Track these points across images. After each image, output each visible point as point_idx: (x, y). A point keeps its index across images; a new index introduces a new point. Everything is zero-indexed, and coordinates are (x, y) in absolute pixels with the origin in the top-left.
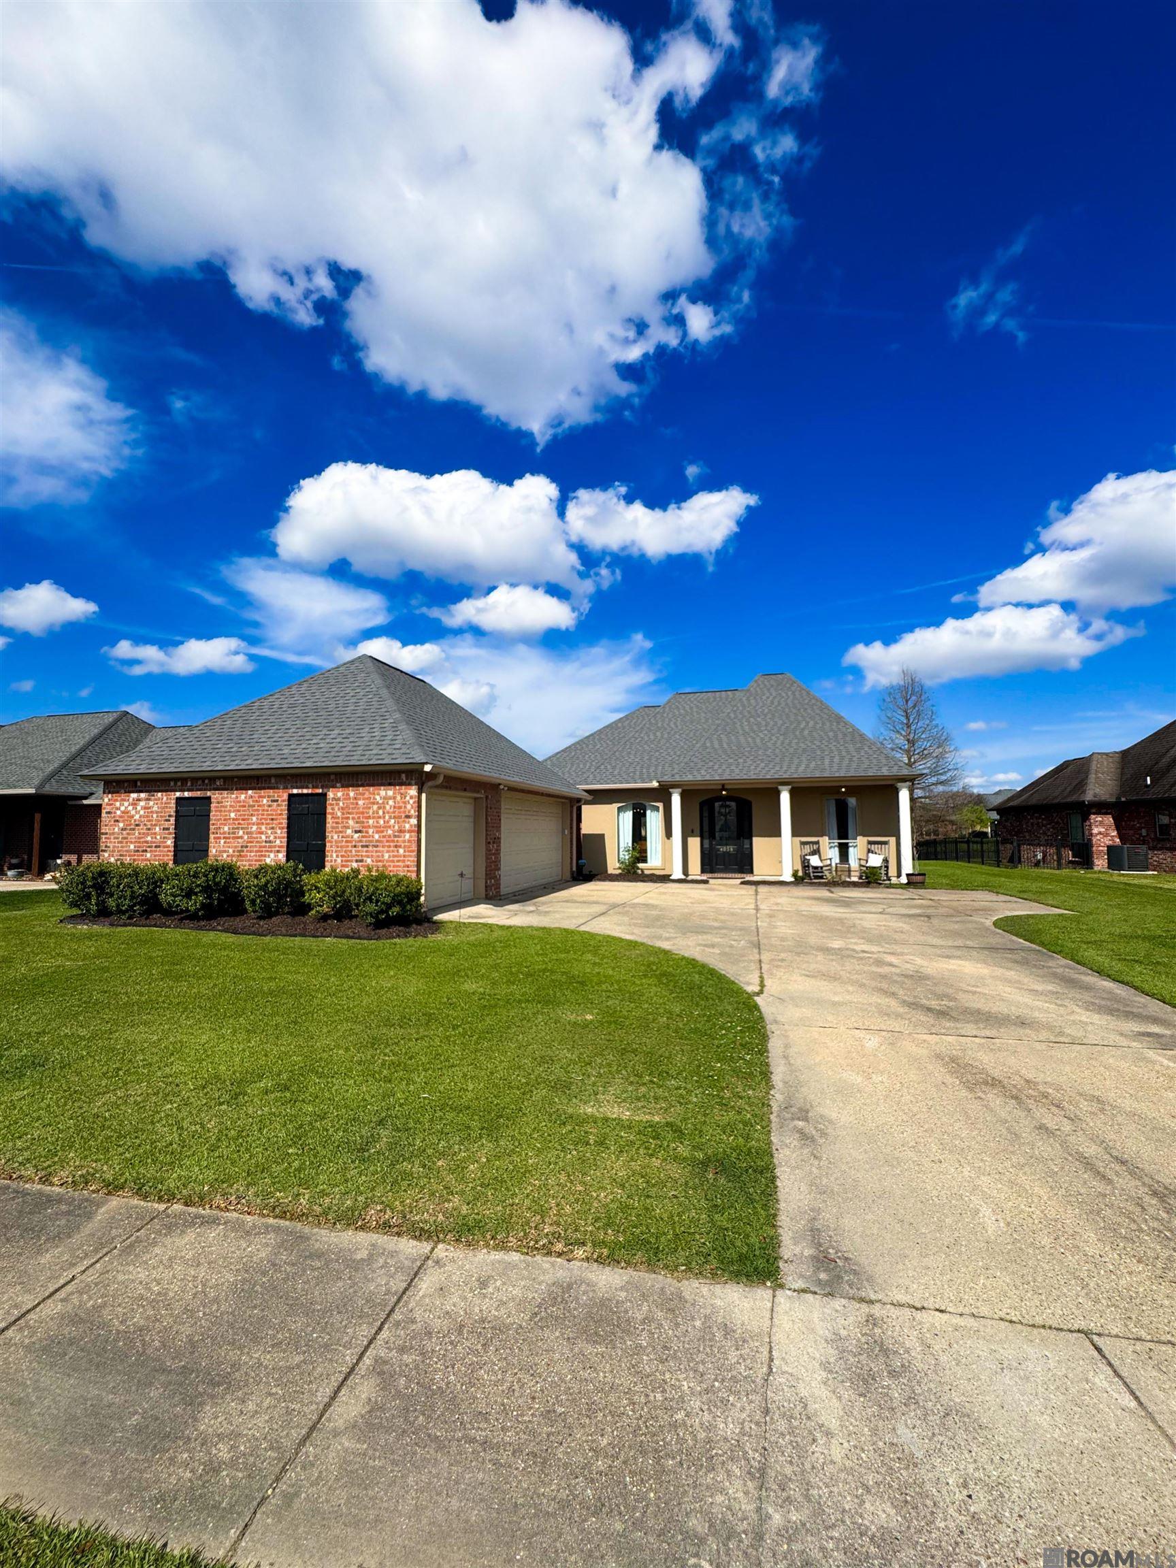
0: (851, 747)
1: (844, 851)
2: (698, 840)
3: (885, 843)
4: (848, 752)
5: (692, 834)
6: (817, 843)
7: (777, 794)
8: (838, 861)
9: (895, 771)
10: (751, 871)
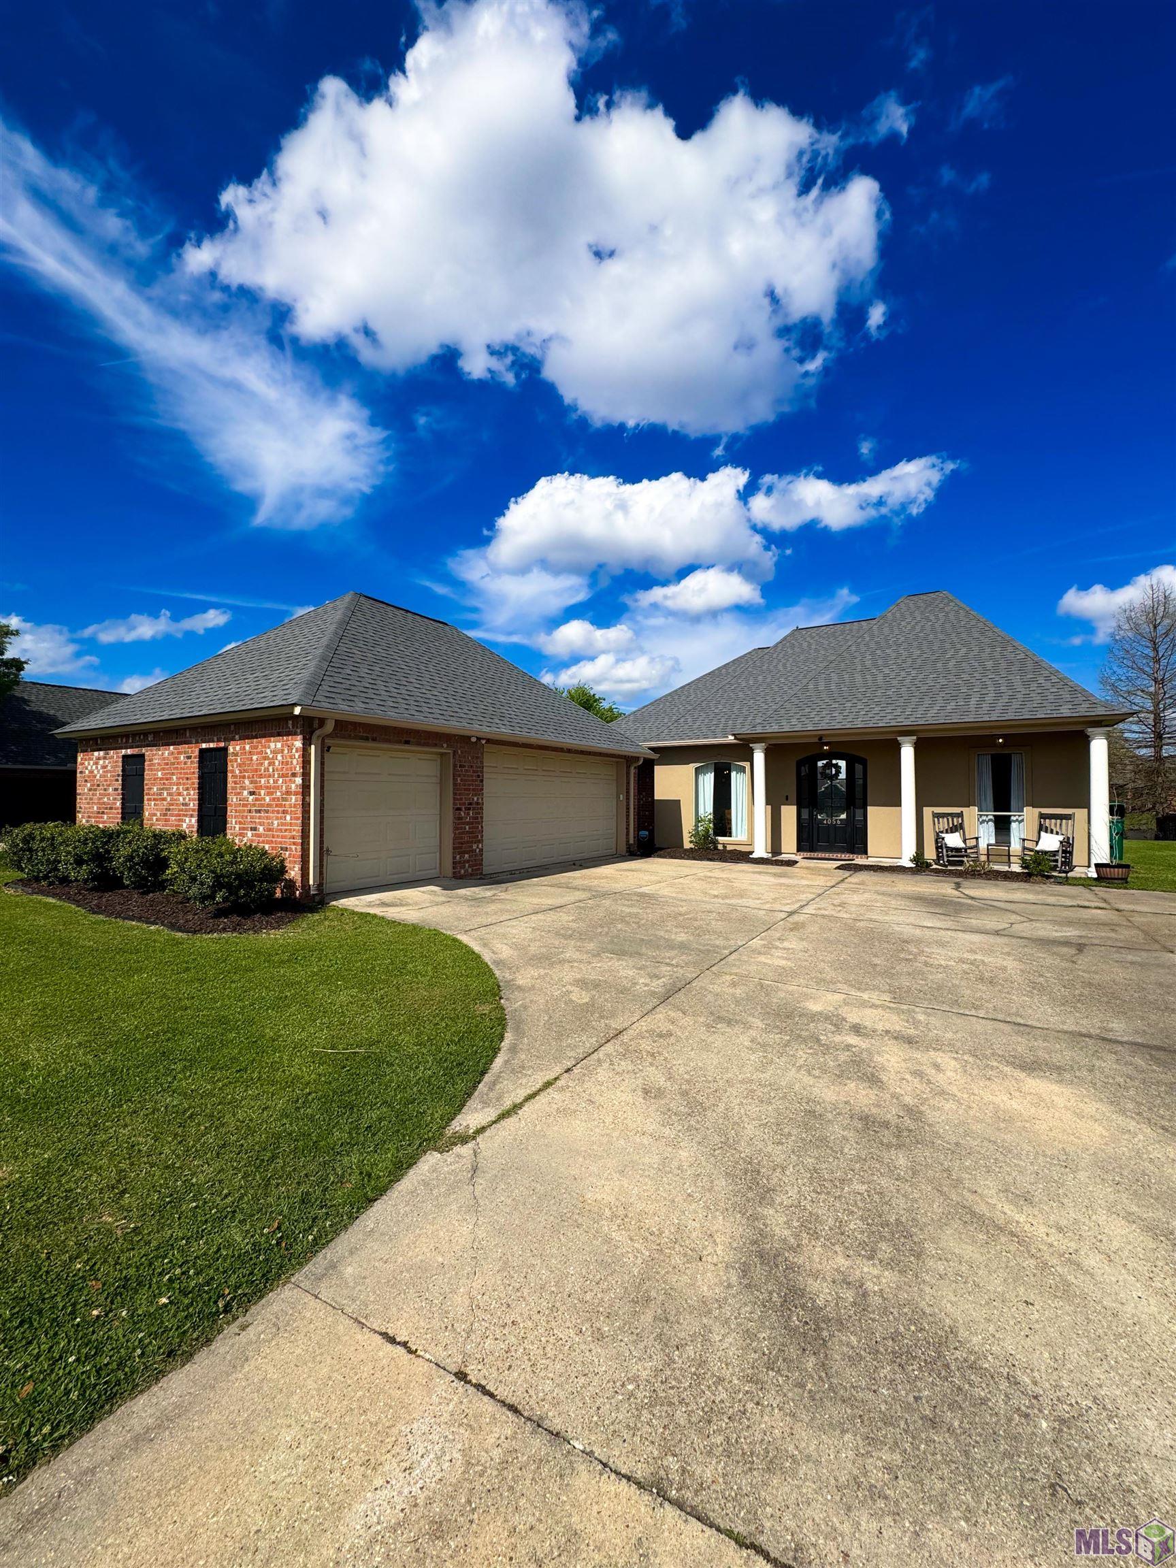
0: (1017, 681)
1: (1002, 826)
2: (794, 809)
3: (1068, 817)
4: (1010, 686)
5: (787, 801)
6: (961, 815)
7: (897, 748)
8: (993, 841)
9: (1083, 710)
10: (864, 851)
